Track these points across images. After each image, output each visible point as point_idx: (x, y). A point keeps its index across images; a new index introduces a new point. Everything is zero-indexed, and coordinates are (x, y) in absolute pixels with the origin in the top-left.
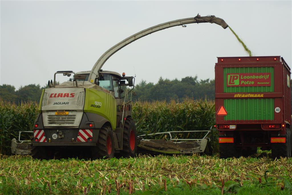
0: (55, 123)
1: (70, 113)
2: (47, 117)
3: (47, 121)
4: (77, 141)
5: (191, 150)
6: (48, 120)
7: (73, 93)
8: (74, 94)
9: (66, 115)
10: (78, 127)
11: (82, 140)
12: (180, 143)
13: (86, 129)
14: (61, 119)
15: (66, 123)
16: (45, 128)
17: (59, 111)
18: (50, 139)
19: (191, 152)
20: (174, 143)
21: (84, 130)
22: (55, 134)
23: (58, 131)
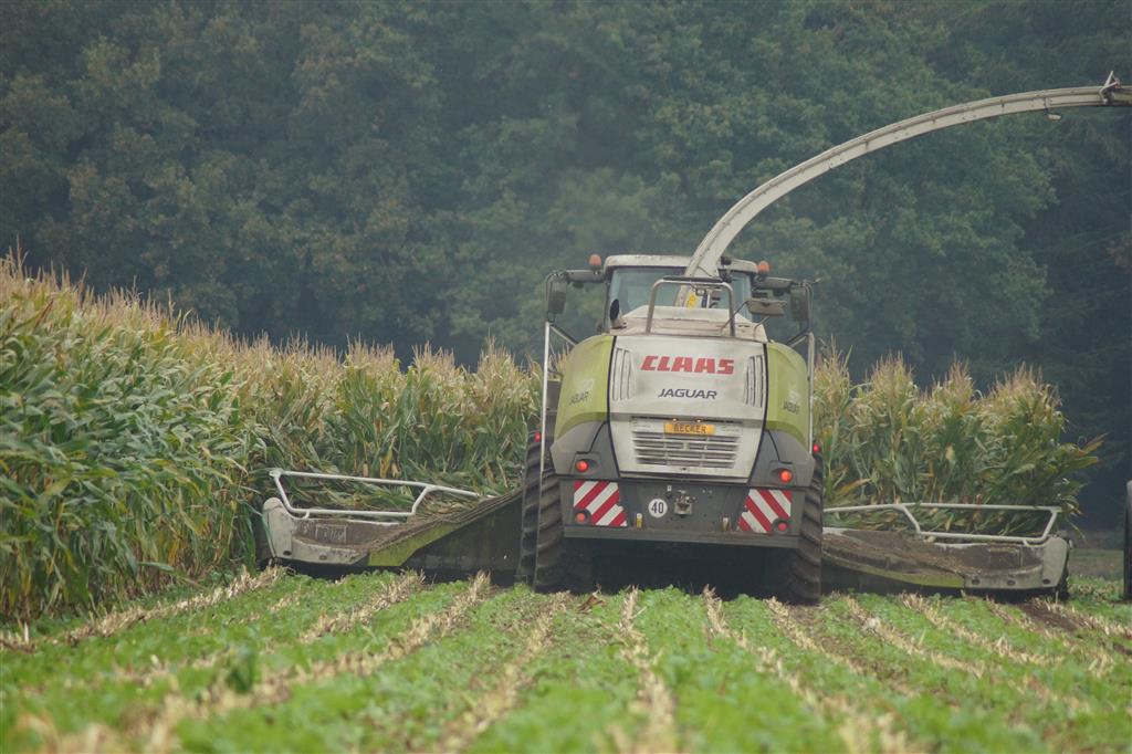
0: (664, 462)
1: (719, 431)
2: (632, 438)
3: (633, 452)
4: (738, 528)
5: (1011, 576)
6: (637, 450)
7: (726, 358)
8: (732, 362)
9: (704, 437)
10: (745, 481)
11: (757, 527)
12: (963, 550)
13: (772, 489)
14: (685, 449)
15: (704, 462)
16: (622, 475)
17: (677, 420)
18: (639, 516)
19: (1010, 583)
20: (939, 548)
21: (764, 491)
22: (659, 501)
23: (669, 489)
